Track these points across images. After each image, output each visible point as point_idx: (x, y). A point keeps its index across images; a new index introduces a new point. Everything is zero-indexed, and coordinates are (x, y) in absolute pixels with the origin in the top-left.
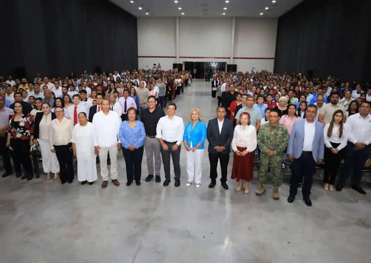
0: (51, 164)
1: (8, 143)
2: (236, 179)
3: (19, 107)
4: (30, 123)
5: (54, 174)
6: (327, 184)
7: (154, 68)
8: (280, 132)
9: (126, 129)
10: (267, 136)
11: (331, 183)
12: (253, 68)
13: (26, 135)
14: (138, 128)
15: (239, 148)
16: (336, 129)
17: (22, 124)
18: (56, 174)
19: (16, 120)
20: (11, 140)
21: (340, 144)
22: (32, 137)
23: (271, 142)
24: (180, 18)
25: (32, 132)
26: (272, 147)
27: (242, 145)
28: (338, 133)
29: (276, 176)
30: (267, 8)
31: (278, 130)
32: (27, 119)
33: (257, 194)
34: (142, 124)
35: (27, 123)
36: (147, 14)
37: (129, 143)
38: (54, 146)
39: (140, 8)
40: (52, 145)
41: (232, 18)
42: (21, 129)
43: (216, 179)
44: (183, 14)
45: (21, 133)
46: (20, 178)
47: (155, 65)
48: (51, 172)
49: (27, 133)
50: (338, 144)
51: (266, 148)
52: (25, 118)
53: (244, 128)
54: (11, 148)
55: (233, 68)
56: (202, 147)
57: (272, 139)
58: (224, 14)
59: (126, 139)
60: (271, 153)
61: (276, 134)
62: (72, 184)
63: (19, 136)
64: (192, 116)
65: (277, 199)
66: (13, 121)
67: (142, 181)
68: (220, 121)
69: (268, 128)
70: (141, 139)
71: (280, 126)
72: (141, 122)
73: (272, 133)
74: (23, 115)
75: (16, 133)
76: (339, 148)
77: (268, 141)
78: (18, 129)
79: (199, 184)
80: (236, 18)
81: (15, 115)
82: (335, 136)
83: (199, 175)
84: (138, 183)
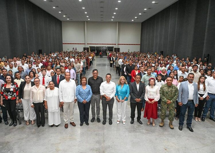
0: (29, 114)
1: (2, 102)
2: (147, 117)
3: (10, 78)
4: (16, 89)
5: (31, 121)
6: (197, 118)
7: (73, 50)
8: (174, 90)
9: (81, 90)
10: (166, 92)
11: (199, 117)
12: (129, 50)
13: (14, 96)
14: (88, 89)
15: (149, 99)
16: (201, 86)
17: (12, 90)
18: (33, 121)
19: (7, 87)
20: (3, 100)
21: (204, 94)
22: (18, 98)
23: (169, 95)
24: (87, 22)
25: (17, 94)
26: (170, 98)
27: (151, 97)
28: (203, 88)
29: (172, 115)
30: (136, 17)
31: (173, 88)
32: (14, 86)
33: (160, 126)
34: (90, 87)
35: (14, 89)
36: (68, 19)
37: (83, 99)
38: (33, 103)
39: (64, 16)
40: (32, 103)
41: (116, 22)
42: (11, 93)
43: (134, 118)
44: (89, 19)
45: (11, 95)
46: (9, 125)
47: (73, 48)
48: (29, 120)
49: (15, 95)
50: (203, 95)
51: (166, 99)
52: (13, 86)
53: (152, 88)
54: (3, 106)
55: (118, 50)
56: (127, 99)
57: (169, 94)
58: (112, 20)
59: (81, 97)
60: (169, 101)
61: (172, 91)
62: (45, 127)
63: (9, 97)
64: (121, 81)
65: (173, 129)
66: (5, 88)
67: (89, 122)
68: (138, 83)
69: (166, 87)
70: (90, 96)
71: (173, 86)
72: (89, 86)
73: (169, 90)
74: (12, 84)
75: (7, 95)
76: (204, 97)
77: (167, 94)
78: (9, 93)
79: (125, 122)
80: (119, 22)
81: (6, 84)
82: (201, 90)
83: (124, 116)
84: (87, 124)
